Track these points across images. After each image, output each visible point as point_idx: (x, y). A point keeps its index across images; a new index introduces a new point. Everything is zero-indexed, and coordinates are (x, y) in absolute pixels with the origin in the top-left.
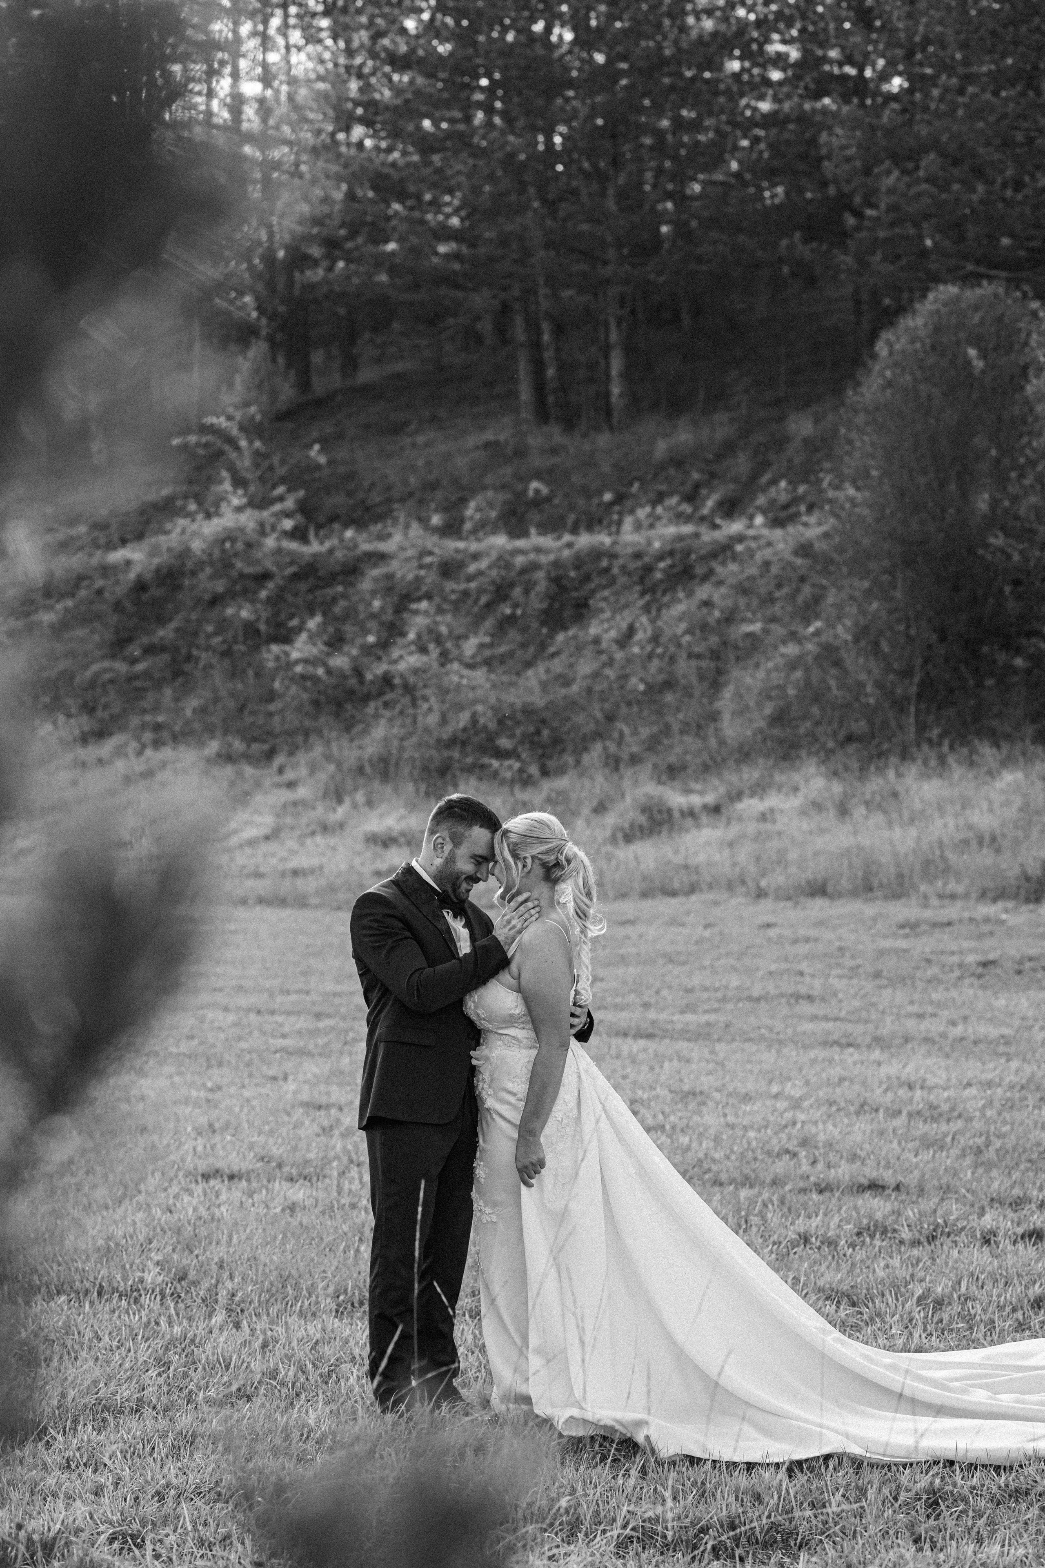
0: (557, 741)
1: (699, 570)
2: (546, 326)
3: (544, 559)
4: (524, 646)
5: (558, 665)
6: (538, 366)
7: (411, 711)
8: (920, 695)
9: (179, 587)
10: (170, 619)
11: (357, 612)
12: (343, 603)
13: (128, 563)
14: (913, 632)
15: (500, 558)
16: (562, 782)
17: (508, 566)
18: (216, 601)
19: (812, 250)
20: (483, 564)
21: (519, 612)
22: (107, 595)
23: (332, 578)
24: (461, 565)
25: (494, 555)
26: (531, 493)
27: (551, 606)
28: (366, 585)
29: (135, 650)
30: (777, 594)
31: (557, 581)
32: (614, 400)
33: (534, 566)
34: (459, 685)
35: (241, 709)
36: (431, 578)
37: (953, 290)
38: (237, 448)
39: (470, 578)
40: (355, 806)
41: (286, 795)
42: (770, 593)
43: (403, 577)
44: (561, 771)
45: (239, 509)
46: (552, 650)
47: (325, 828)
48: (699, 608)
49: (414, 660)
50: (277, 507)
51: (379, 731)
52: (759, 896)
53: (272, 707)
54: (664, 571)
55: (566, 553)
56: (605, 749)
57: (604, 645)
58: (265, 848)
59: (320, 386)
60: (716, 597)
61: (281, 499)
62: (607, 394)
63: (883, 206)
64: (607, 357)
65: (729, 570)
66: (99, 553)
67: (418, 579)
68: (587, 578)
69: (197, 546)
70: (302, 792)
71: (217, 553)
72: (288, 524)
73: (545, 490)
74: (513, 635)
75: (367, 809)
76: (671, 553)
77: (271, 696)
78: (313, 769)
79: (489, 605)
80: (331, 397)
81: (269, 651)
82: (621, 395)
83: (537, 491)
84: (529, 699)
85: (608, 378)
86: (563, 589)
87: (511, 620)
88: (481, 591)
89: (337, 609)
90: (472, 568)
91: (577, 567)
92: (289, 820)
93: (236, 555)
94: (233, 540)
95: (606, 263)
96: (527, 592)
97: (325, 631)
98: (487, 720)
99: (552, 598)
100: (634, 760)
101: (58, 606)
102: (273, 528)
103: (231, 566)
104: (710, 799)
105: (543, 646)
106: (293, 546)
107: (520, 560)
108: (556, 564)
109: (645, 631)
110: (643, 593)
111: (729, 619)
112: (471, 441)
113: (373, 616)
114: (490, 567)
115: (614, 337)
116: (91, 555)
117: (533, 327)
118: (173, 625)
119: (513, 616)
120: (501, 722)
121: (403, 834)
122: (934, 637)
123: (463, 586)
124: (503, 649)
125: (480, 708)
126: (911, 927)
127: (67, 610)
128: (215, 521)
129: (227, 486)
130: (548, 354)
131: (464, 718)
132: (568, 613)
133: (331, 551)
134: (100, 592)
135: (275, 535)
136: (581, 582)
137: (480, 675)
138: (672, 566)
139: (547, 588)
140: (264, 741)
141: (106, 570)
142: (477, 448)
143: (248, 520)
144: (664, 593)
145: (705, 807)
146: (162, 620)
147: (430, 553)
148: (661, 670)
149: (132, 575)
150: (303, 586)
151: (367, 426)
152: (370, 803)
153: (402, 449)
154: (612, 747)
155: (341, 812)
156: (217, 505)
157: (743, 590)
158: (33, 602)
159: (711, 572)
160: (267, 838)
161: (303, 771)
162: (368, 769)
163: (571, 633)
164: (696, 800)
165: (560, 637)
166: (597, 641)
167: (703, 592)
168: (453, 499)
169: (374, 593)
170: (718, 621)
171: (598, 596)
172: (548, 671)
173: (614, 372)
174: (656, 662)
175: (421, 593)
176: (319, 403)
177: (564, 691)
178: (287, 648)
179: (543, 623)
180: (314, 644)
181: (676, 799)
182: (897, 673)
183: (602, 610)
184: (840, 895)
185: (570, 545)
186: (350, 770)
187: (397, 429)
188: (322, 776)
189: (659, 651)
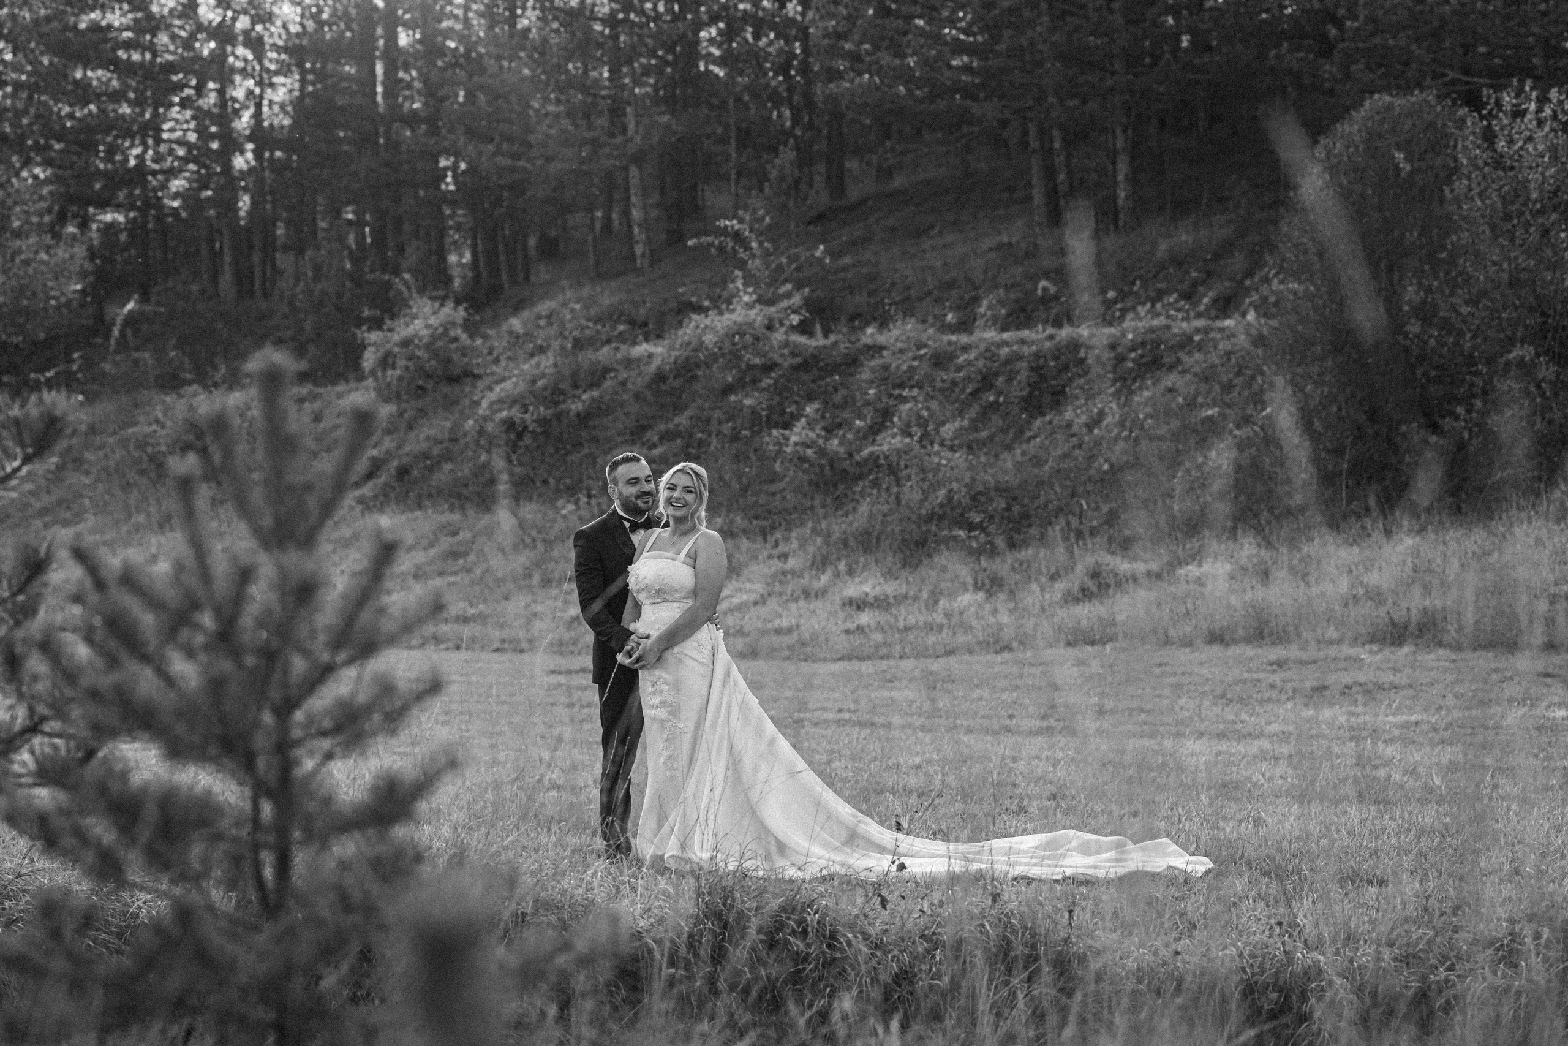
0: (1026, 516)
1: (1168, 360)
2: (1056, 133)
3: (1026, 351)
4: (1004, 431)
5: (1033, 447)
6: (1050, 173)
7: (895, 490)
8: (1350, 472)
9: (694, 378)
10: (686, 408)
11: (854, 401)
12: (842, 392)
13: (650, 356)
14: (1344, 413)
15: (987, 350)
16: (1027, 553)
17: (994, 357)
18: (727, 390)
19: (1301, 60)
20: (973, 355)
21: (1001, 399)
22: (629, 386)
23: (833, 368)
24: (952, 356)
25: (982, 347)
26: (1039, 292)
27: (1031, 393)
28: (865, 375)
29: (652, 436)
30: (1236, 382)
31: (1037, 369)
32: (1120, 202)
33: (1018, 357)
34: (939, 464)
35: (744, 490)
36: (924, 369)
37: (1387, 98)
38: (748, 248)
39: (959, 369)
40: (837, 575)
41: (776, 565)
42: (1231, 381)
43: (898, 367)
44: (1026, 544)
45: (749, 306)
46: (1029, 434)
47: (807, 594)
48: (1163, 395)
49: (898, 442)
50: (785, 303)
51: (864, 508)
52: (1166, 643)
53: (772, 488)
54: (1133, 360)
55: (1047, 344)
56: (1068, 523)
57: (1075, 428)
58: (754, 611)
59: (854, 193)
60: (1179, 384)
61: (788, 295)
62: (1114, 197)
63: (1362, 17)
64: (1114, 163)
65: (1194, 360)
66: (623, 347)
67: (911, 369)
68: (1066, 367)
69: (709, 339)
70: (792, 563)
71: (727, 345)
72: (795, 319)
73: (1053, 289)
74: (996, 420)
75: (847, 577)
76: (1143, 344)
77: (773, 478)
78: (803, 542)
79: (975, 394)
80: (862, 202)
81: (769, 435)
82: (1127, 198)
83: (1045, 289)
84: (1001, 478)
85: (1116, 183)
86: (1043, 378)
87: (994, 406)
88: (968, 380)
89: (838, 398)
90: (962, 359)
91: (1056, 358)
92: (778, 587)
93: (745, 347)
94: (742, 334)
95: (1113, 73)
96: (1010, 380)
97: (823, 417)
98: (962, 496)
99: (1033, 386)
100: (1093, 532)
101: (585, 397)
102: (782, 324)
103: (740, 358)
104: (1154, 566)
105: (1022, 431)
106: (801, 339)
107: (1005, 351)
108: (1037, 355)
109: (1113, 415)
110: (1115, 381)
111: (1191, 404)
112: (987, 243)
113: (868, 403)
114: (976, 359)
115: (1120, 144)
116: (617, 349)
117: (1044, 134)
118: (689, 413)
119: (996, 402)
120: (974, 498)
121: (876, 598)
122: (1362, 418)
123: (952, 375)
124: (984, 434)
125: (955, 486)
126: (1280, 664)
127: (593, 400)
128: (727, 316)
129: (739, 284)
130: (1059, 161)
131: (942, 494)
132: (1047, 399)
133: (835, 344)
134: (624, 383)
135: (783, 330)
136: (1060, 371)
137: (959, 458)
138: (1142, 356)
139: (1029, 377)
140: (765, 519)
141: (629, 363)
142: (991, 249)
143: (757, 315)
144: (1134, 380)
145: (1149, 574)
146: (678, 409)
147: (926, 346)
148: (1124, 452)
149: (653, 367)
150: (806, 377)
151: (893, 230)
152: (851, 572)
153: (924, 251)
154: (1074, 522)
155: (824, 579)
156: (729, 302)
157: (1206, 378)
158: (562, 392)
159: (1179, 361)
160: (756, 603)
161: (795, 544)
162: (852, 542)
163: (1048, 418)
164: (1140, 567)
165: (1038, 423)
166: (1069, 425)
167: (1170, 379)
168: (967, 297)
169: (870, 382)
170: (1181, 407)
171: (1075, 384)
172: (1024, 453)
173: (1121, 177)
174: (1121, 444)
175: (913, 383)
176: (852, 207)
177: (1036, 471)
178: (787, 432)
179: (1024, 409)
180: (813, 430)
181: (1124, 566)
182: (1328, 451)
183: (1077, 398)
184: (1234, 641)
185: (1051, 337)
186: (836, 543)
187: (922, 232)
188: (811, 549)
189: (1125, 433)
